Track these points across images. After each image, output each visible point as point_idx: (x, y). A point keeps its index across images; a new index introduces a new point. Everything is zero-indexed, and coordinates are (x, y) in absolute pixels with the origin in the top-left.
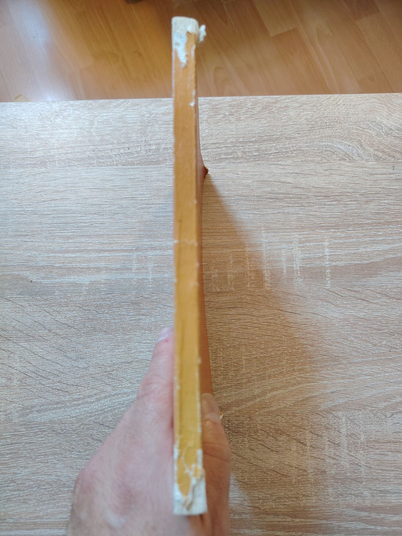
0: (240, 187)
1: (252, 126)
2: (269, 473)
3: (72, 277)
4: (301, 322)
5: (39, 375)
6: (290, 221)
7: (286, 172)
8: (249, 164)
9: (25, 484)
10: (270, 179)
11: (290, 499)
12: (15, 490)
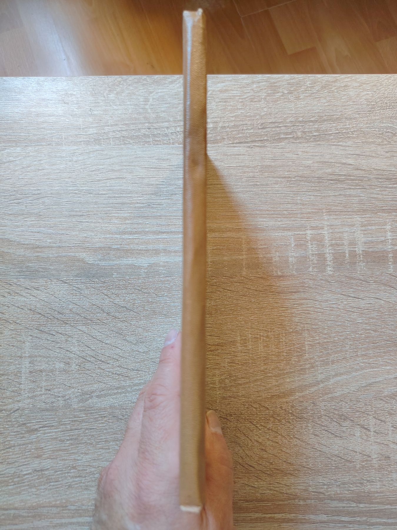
0: (301, 168)
1: (311, 105)
2: (334, 458)
3: (130, 260)
4: (364, 307)
5: (98, 359)
6: (352, 204)
7: (348, 153)
8: (309, 144)
9: (87, 470)
10: (331, 160)
11: (355, 484)
12: (76, 477)
